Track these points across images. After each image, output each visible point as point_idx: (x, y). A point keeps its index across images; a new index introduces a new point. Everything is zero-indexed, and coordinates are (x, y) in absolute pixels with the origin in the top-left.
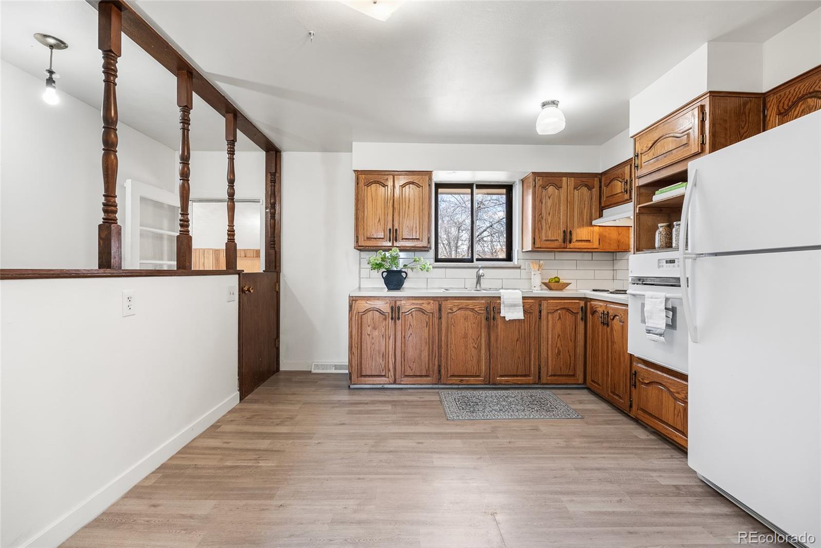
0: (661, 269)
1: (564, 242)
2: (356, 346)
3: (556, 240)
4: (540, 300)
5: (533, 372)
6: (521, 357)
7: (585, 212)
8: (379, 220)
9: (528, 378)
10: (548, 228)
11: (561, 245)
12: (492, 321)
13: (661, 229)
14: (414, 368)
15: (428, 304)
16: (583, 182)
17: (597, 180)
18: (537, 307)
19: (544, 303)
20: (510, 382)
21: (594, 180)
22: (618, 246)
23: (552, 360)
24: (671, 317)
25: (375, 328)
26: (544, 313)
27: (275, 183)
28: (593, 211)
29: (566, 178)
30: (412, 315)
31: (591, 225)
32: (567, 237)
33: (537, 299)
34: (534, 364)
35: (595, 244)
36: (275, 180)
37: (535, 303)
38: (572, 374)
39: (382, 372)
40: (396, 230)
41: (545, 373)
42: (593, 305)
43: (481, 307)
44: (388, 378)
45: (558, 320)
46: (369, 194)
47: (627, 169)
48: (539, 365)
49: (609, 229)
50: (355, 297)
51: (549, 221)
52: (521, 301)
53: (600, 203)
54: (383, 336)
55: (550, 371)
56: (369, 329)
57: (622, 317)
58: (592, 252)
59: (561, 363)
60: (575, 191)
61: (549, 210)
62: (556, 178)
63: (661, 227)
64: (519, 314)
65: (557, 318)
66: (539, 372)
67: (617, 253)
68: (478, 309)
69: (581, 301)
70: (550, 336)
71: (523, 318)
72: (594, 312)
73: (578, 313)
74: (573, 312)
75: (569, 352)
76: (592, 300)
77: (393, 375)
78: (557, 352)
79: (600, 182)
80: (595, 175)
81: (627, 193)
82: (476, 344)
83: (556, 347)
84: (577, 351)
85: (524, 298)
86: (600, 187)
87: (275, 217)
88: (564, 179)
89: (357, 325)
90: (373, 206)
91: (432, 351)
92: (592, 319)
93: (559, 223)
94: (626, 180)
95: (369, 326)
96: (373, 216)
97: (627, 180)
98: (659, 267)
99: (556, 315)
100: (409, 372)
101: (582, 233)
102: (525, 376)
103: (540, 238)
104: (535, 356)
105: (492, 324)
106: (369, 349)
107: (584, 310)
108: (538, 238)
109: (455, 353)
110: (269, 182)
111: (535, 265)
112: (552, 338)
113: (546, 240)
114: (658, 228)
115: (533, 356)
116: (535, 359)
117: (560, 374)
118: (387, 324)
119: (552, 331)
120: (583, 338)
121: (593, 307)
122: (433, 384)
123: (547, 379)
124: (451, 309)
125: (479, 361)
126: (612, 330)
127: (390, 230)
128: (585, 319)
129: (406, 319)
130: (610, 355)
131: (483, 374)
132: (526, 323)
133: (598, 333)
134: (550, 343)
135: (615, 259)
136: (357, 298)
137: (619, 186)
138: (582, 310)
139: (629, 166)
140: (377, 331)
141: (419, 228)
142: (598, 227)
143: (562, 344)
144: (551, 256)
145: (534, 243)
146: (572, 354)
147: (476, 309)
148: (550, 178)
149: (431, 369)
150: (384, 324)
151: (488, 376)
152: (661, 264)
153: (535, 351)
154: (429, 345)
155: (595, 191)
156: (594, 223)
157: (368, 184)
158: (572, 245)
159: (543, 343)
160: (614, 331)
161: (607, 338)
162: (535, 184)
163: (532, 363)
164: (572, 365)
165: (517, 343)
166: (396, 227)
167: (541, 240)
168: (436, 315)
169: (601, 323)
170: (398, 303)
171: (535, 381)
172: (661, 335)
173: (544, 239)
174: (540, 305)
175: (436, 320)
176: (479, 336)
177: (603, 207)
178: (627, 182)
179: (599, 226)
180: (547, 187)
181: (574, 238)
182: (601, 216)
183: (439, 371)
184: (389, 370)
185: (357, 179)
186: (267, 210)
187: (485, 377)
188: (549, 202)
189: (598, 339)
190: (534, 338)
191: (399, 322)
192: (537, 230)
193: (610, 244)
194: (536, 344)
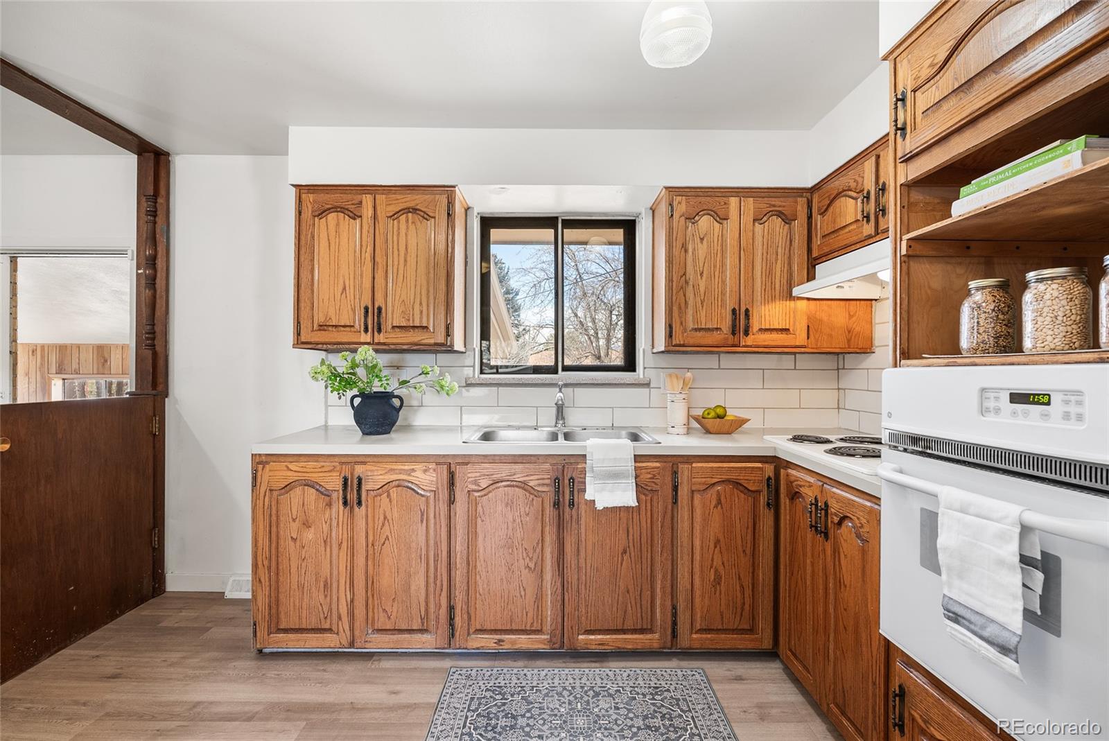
0: (991, 418)
1: (733, 333)
2: (266, 563)
3: (717, 329)
4: (674, 463)
5: (659, 624)
6: (631, 591)
7: (778, 269)
8: (344, 289)
9: (649, 636)
10: (699, 304)
11: (727, 339)
12: (567, 509)
13: (978, 297)
14: (394, 614)
15: (425, 471)
16: (774, 206)
17: (802, 202)
18: (668, 479)
19: (684, 469)
20: (608, 645)
21: (796, 202)
22: (849, 341)
23: (703, 596)
24: (1039, 591)
25: (307, 525)
26: (683, 492)
27: (155, 216)
28: (795, 268)
29: (737, 199)
30: (389, 496)
31: (790, 297)
32: (740, 322)
33: (669, 459)
34: (663, 605)
35: (800, 338)
36: (156, 212)
37: (664, 469)
38: (747, 627)
39: (323, 620)
40: (380, 309)
41: (688, 626)
42: (792, 479)
43: (543, 479)
44: (337, 634)
45: (716, 506)
46: (324, 235)
47: (869, 165)
48: (674, 608)
49: (829, 307)
50: (267, 455)
51: (702, 289)
52: (630, 466)
53: (809, 250)
54: (325, 542)
55: (699, 619)
56: (295, 526)
57: (862, 526)
58: (795, 354)
59: (723, 602)
60: (757, 224)
61: (701, 265)
62: (717, 199)
63: (978, 289)
64: (626, 496)
65: (714, 503)
66: (674, 623)
67: (847, 356)
68: (537, 482)
69: (767, 465)
70: (697, 543)
71: (637, 504)
72: (795, 495)
73: (758, 492)
74: (748, 490)
75: (739, 578)
76: (788, 465)
77: (347, 628)
78: (712, 577)
79: (810, 207)
80: (800, 192)
81: (868, 221)
82: (531, 559)
83: (711, 567)
84: (758, 575)
85: (637, 458)
86: (810, 217)
87: (155, 284)
88: (733, 201)
89: (267, 517)
90: (332, 258)
91: (436, 577)
92: (790, 510)
93: (723, 294)
94: (865, 192)
95: (294, 520)
96: (332, 278)
97: (869, 193)
98: (983, 411)
99: (712, 494)
100: (382, 622)
101: (770, 314)
102: (642, 631)
103: (681, 323)
104: (663, 588)
105: (567, 516)
106: (294, 570)
107: (773, 484)
108: (678, 324)
109: (486, 581)
110: (143, 215)
111: (675, 380)
112: (702, 547)
113: (696, 330)
114: (968, 293)
115: (659, 586)
116: (664, 593)
117: (720, 627)
118: (334, 515)
119: (702, 533)
120: (772, 548)
121: (792, 482)
122: (436, 649)
123: (692, 640)
124: (476, 483)
125: (539, 598)
126: (836, 551)
127: (366, 309)
128: (775, 505)
129: (377, 504)
130: (832, 610)
131: (548, 627)
132: (643, 512)
133: (804, 546)
134: (697, 557)
135: (841, 367)
136: (269, 459)
137: (849, 209)
138: (768, 485)
139: (874, 159)
140: (312, 530)
141: (428, 306)
142: (805, 302)
143: (725, 559)
144: (711, 361)
145: (670, 335)
146: (747, 582)
147: (531, 484)
148: (703, 199)
149: (432, 616)
150: (327, 516)
151: (558, 632)
152: (991, 404)
153: (664, 577)
154: (427, 564)
155: (799, 226)
156: (796, 291)
157: (322, 213)
158: (750, 340)
159: (682, 559)
160: (842, 556)
161: (825, 568)
162: (672, 211)
163: (658, 602)
164: (747, 607)
165: (623, 560)
166: (379, 302)
167: (685, 330)
168: (444, 495)
169: (811, 526)
170: (359, 470)
171: (665, 642)
172: (1004, 650)
173: (691, 325)
174: (675, 473)
175: (443, 508)
176: (538, 544)
177: (816, 259)
178: (868, 197)
179: (808, 299)
180: (697, 218)
181: (755, 325)
182: (811, 277)
183: (451, 619)
184: (340, 618)
185: (300, 201)
186: (139, 272)
187: (552, 634)
188: (702, 250)
189: (805, 562)
190: (663, 547)
191: (360, 512)
192: (675, 308)
193: (830, 336)
194: (666, 559)
